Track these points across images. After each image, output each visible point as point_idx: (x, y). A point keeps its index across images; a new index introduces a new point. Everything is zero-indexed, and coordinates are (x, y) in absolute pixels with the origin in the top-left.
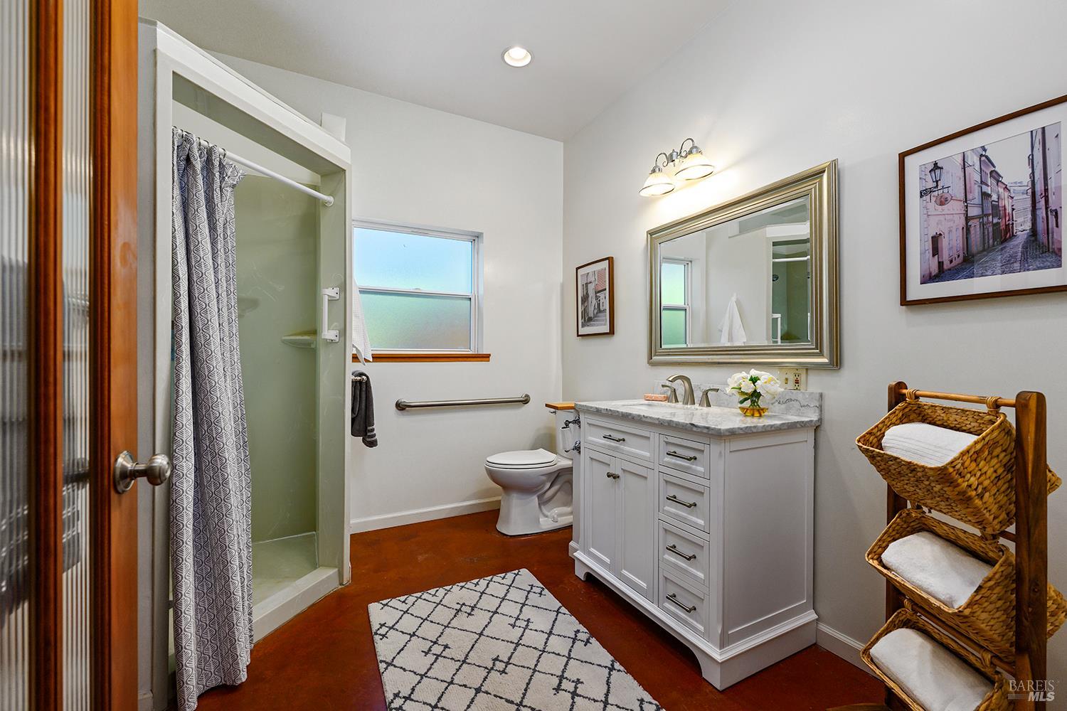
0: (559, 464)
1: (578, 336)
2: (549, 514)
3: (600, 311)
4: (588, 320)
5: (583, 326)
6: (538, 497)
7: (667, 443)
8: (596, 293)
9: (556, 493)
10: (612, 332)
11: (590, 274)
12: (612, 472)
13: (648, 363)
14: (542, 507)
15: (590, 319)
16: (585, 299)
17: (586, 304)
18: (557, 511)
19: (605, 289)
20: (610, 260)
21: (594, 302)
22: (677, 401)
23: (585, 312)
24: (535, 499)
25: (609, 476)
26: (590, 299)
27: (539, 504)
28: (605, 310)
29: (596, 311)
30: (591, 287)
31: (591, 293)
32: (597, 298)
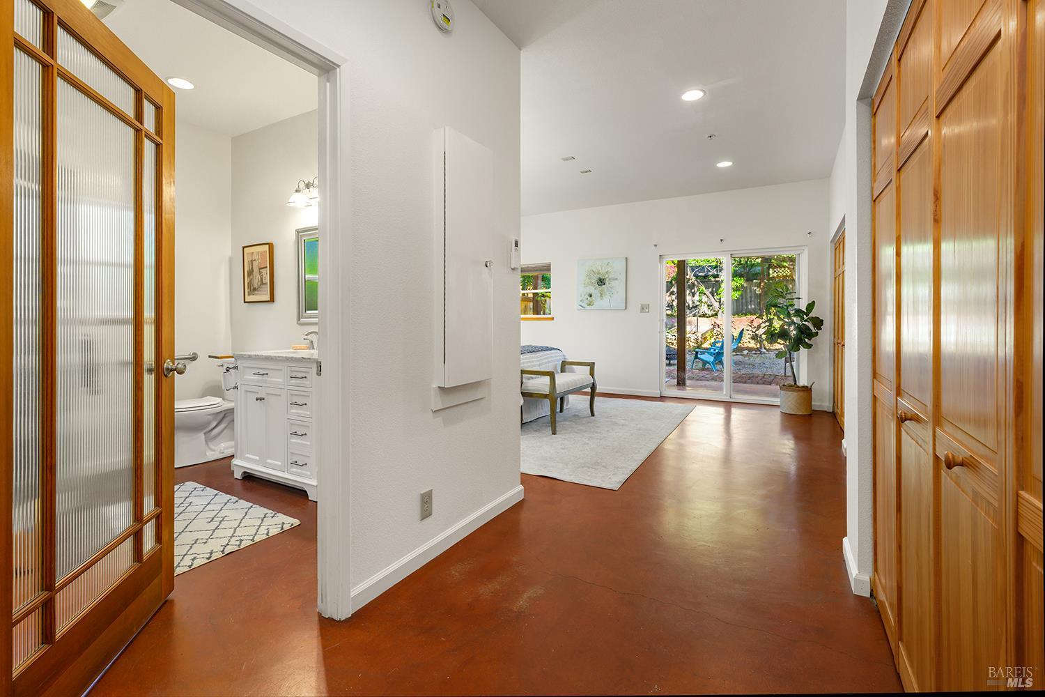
0: (224, 406)
1: (245, 302)
2: (216, 448)
3: (262, 284)
4: (253, 290)
5: (249, 295)
6: (205, 434)
7: (292, 371)
8: (259, 269)
9: (222, 432)
10: (272, 300)
11: (255, 254)
12: (259, 397)
13: (297, 323)
14: (209, 443)
15: (255, 289)
16: (251, 272)
17: (251, 277)
18: (223, 445)
19: (266, 267)
20: (271, 246)
21: (258, 276)
22: (313, 348)
23: (250, 283)
24: (201, 436)
25: (257, 400)
26: (254, 273)
27: (206, 441)
28: (266, 283)
29: (259, 284)
30: (256, 264)
31: (256, 269)
32: (260, 273)
